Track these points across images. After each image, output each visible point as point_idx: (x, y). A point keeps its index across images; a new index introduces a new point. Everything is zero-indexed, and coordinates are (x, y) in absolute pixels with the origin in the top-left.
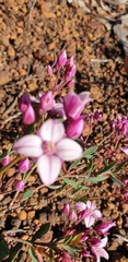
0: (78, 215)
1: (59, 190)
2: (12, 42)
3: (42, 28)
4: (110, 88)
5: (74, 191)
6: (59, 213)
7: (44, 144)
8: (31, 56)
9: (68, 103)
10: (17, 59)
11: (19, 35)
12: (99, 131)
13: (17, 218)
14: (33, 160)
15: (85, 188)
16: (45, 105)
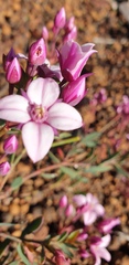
0: (77, 209)
1: (55, 180)
2: (7, 19)
3: (41, 4)
4: (115, 71)
5: (73, 183)
6: (56, 207)
7: (32, 108)
8: (28, 35)
9: (65, 57)
10: (12, 37)
11: (15, 12)
12: (102, 118)
13: (8, 212)
14: (17, 127)
15: (85, 180)
16: (35, 57)
